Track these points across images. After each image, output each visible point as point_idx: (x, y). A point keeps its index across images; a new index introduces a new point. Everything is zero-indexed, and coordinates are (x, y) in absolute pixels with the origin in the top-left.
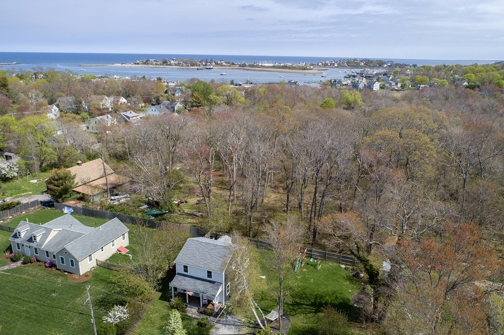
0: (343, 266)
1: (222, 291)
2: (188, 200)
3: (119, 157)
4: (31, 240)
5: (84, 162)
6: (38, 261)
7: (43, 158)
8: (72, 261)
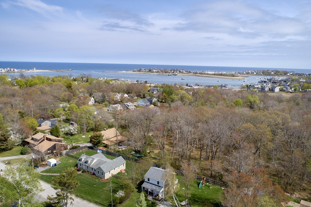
0: (223, 188)
1: (163, 191)
2: (154, 151)
3: (123, 127)
4: (86, 162)
5: (107, 129)
6: (88, 172)
7: (88, 126)
8: (102, 173)
